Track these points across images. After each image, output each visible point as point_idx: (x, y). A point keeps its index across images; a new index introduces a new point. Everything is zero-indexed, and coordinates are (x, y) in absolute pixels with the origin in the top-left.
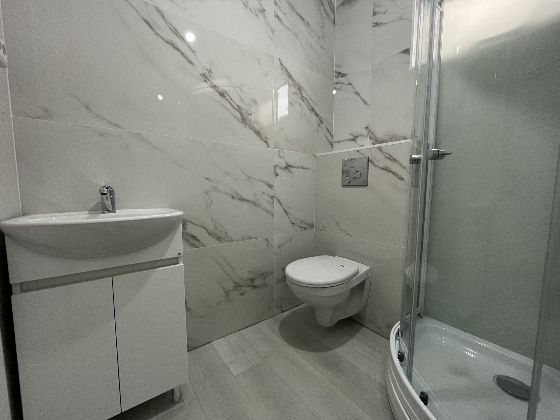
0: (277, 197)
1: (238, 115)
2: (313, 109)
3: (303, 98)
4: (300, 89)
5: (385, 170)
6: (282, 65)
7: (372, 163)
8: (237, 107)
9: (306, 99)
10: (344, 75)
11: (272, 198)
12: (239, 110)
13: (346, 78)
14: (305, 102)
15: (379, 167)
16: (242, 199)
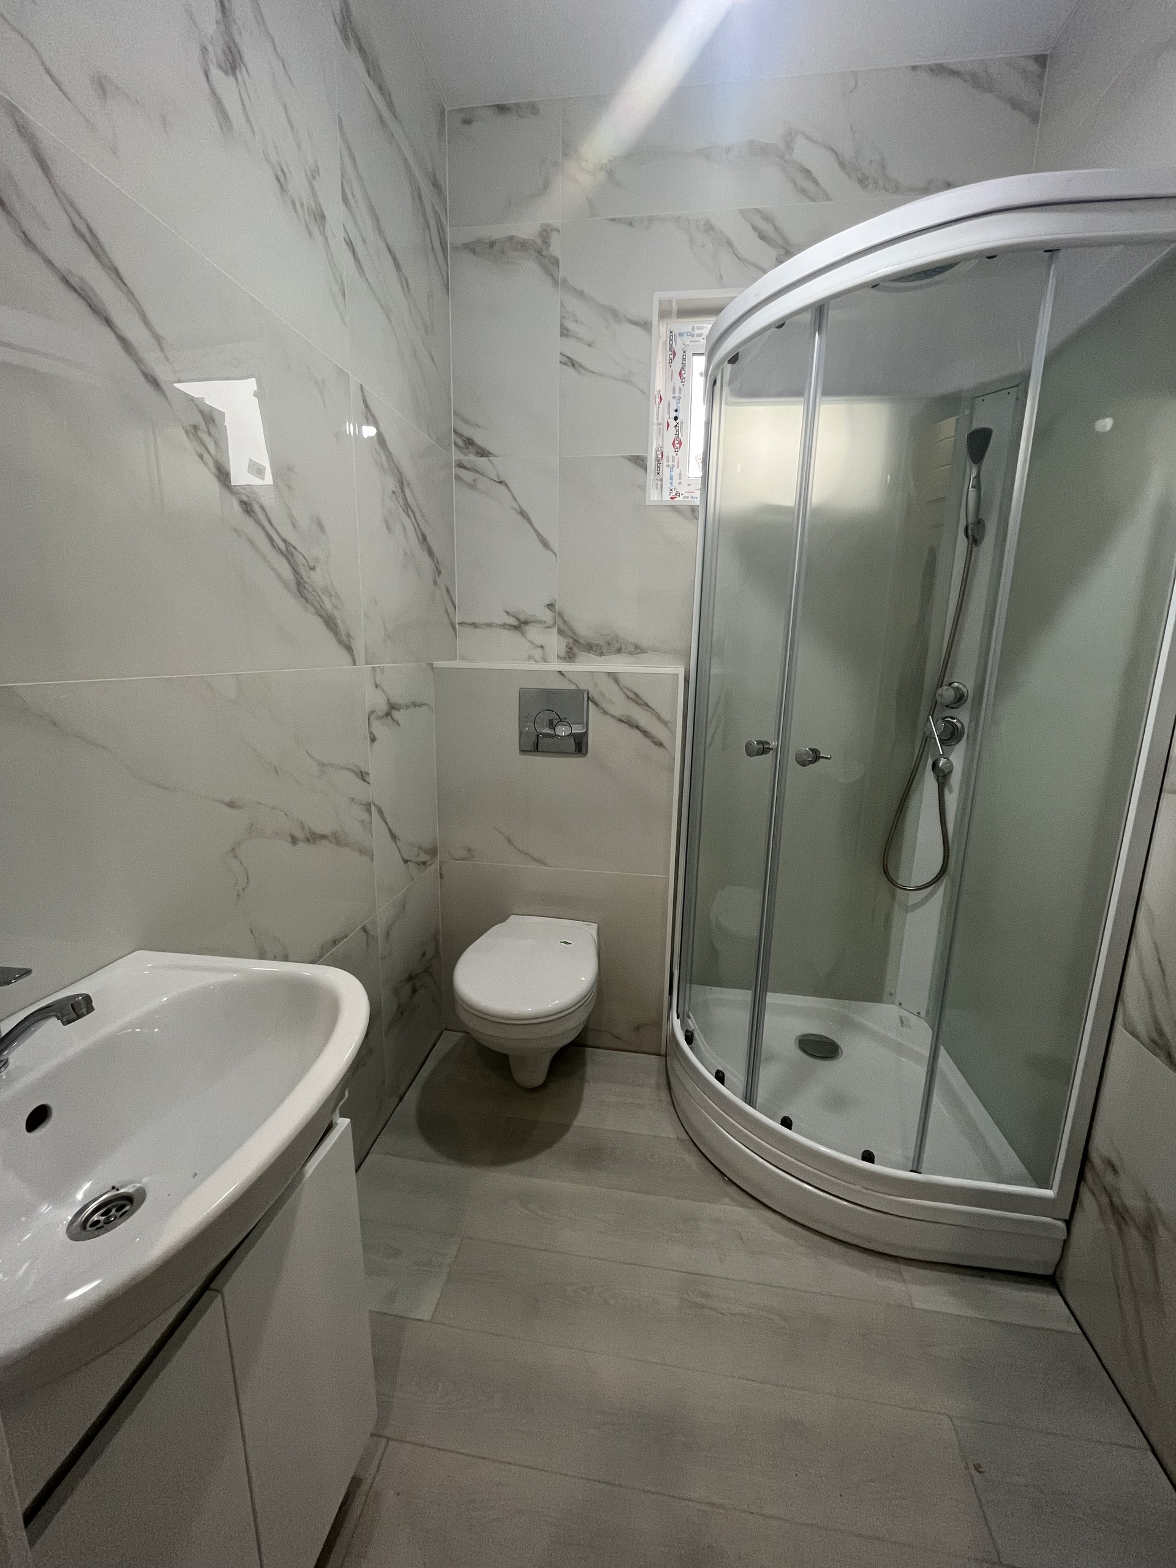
0: (375, 802)
1: (287, 572)
2: (425, 538)
3: (407, 507)
4: (401, 482)
5: (627, 723)
6: (367, 406)
7: (597, 705)
8: (282, 546)
9: (412, 511)
10: (483, 453)
11: (368, 807)
12: (289, 556)
13: (489, 460)
14: (411, 519)
15: (613, 716)
16: (314, 838)
